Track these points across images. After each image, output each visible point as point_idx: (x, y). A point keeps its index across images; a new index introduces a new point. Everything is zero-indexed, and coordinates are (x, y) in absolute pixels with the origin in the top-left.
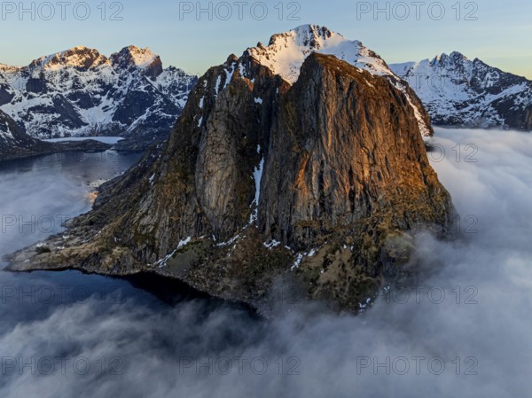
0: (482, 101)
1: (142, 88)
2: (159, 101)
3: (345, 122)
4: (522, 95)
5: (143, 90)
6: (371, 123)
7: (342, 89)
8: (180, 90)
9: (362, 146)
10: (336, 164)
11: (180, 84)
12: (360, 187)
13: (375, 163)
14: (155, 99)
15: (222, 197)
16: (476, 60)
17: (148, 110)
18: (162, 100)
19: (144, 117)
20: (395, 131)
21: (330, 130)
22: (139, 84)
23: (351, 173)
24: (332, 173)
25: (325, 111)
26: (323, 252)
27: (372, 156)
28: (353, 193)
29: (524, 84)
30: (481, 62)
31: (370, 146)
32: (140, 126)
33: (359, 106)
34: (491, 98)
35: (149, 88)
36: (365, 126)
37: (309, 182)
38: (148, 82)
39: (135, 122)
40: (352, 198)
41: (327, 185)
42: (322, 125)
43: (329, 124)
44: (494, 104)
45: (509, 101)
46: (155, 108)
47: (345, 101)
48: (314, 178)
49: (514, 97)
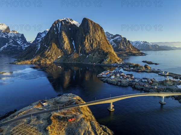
0: (110, 41)
1: (4, 36)
2: (11, 41)
3: (94, 30)
4: (119, 38)
5: (4, 37)
6: (98, 31)
7: (92, 24)
8: (17, 38)
9: (97, 34)
10: (93, 38)
11: (17, 36)
12: (98, 42)
13: (99, 38)
14: (9, 40)
15: (67, 47)
16: (107, 32)
17: (7, 44)
18: (12, 40)
19: (6, 46)
20: (102, 33)
21: (91, 31)
22: (3, 35)
23: (96, 39)
24: (92, 39)
25: (90, 28)
26: (92, 54)
27: (99, 36)
28: (96, 43)
29: (119, 36)
30: (108, 33)
31: (99, 35)
32: (4, 49)
33: (96, 27)
34: (112, 40)
35: (7, 36)
36: (97, 31)
37: (88, 41)
38: (6, 34)
39: (2, 48)
40: (96, 44)
41: (92, 42)
42: (89, 30)
43: (91, 30)
44: (113, 41)
45: (117, 40)
46: (10, 43)
47: (93, 26)
48: (89, 40)
49: (117, 39)
